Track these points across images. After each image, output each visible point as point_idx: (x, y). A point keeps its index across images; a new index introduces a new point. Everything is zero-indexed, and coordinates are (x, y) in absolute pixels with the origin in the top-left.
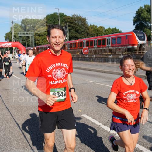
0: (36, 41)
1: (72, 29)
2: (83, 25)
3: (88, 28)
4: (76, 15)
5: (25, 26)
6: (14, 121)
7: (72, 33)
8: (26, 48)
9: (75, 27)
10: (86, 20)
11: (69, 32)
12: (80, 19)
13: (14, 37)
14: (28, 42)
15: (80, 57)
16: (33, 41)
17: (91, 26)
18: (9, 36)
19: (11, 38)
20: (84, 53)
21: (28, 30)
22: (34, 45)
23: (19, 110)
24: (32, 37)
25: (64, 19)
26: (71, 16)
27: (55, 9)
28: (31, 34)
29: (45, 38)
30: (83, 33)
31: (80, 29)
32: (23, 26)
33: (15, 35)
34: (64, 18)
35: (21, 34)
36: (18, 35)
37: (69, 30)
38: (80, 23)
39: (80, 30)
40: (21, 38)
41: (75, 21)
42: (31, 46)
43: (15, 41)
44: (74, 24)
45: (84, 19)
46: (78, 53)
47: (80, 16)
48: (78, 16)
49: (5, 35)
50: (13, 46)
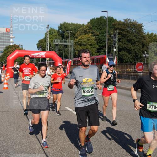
0: (76, 52)
1: (123, 38)
2: (138, 33)
3: (144, 37)
4: (129, 20)
5: (64, 32)
6: (43, 152)
7: (122, 44)
8: (63, 60)
9: (127, 35)
10: (142, 27)
11: (119, 42)
12: (134, 26)
13: (49, 46)
14: (66, 53)
15: (132, 75)
16: (72, 51)
17: (148, 34)
18: (43, 44)
19: (45, 47)
20: (137, 69)
21: (67, 38)
22: (72, 57)
23: (50, 138)
24: (71, 46)
25: (114, 25)
26: (123, 21)
27: (102, 11)
28: (70, 42)
29: (87, 49)
30: (137, 44)
31: (134, 38)
32: (61, 32)
33: (50, 43)
34: (113, 23)
35: (57, 42)
36: (54, 43)
37: (119, 39)
38: (134, 30)
39: (134, 40)
40: (57, 47)
41: (127, 28)
42: (69, 57)
43: (50, 51)
44: (125, 32)
45: (139, 26)
46: (130, 70)
47: (135, 21)
48: (132, 21)
49: (38, 43)
50: (47, 57)
